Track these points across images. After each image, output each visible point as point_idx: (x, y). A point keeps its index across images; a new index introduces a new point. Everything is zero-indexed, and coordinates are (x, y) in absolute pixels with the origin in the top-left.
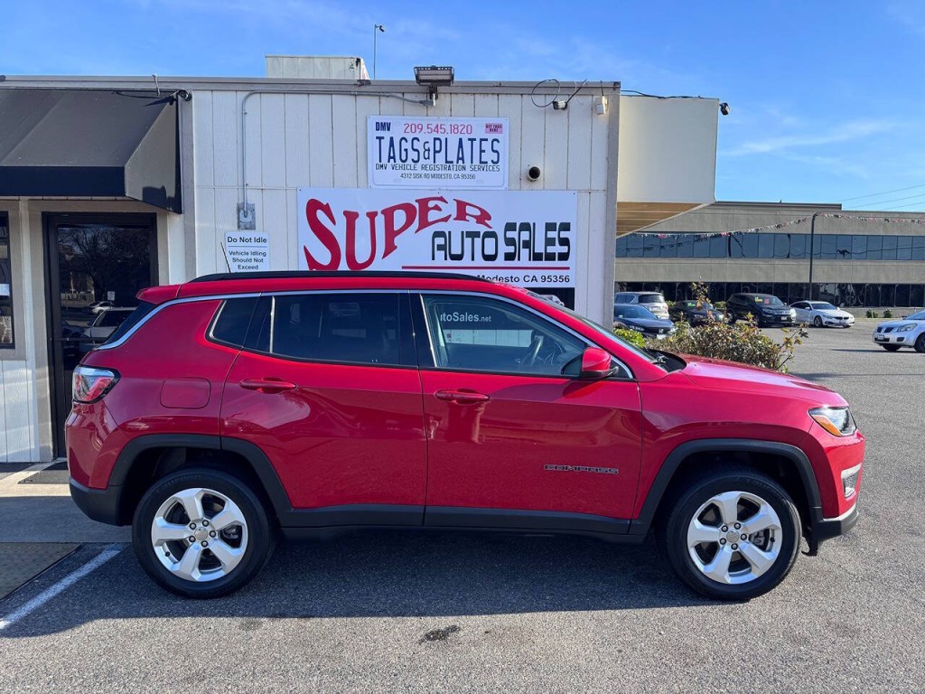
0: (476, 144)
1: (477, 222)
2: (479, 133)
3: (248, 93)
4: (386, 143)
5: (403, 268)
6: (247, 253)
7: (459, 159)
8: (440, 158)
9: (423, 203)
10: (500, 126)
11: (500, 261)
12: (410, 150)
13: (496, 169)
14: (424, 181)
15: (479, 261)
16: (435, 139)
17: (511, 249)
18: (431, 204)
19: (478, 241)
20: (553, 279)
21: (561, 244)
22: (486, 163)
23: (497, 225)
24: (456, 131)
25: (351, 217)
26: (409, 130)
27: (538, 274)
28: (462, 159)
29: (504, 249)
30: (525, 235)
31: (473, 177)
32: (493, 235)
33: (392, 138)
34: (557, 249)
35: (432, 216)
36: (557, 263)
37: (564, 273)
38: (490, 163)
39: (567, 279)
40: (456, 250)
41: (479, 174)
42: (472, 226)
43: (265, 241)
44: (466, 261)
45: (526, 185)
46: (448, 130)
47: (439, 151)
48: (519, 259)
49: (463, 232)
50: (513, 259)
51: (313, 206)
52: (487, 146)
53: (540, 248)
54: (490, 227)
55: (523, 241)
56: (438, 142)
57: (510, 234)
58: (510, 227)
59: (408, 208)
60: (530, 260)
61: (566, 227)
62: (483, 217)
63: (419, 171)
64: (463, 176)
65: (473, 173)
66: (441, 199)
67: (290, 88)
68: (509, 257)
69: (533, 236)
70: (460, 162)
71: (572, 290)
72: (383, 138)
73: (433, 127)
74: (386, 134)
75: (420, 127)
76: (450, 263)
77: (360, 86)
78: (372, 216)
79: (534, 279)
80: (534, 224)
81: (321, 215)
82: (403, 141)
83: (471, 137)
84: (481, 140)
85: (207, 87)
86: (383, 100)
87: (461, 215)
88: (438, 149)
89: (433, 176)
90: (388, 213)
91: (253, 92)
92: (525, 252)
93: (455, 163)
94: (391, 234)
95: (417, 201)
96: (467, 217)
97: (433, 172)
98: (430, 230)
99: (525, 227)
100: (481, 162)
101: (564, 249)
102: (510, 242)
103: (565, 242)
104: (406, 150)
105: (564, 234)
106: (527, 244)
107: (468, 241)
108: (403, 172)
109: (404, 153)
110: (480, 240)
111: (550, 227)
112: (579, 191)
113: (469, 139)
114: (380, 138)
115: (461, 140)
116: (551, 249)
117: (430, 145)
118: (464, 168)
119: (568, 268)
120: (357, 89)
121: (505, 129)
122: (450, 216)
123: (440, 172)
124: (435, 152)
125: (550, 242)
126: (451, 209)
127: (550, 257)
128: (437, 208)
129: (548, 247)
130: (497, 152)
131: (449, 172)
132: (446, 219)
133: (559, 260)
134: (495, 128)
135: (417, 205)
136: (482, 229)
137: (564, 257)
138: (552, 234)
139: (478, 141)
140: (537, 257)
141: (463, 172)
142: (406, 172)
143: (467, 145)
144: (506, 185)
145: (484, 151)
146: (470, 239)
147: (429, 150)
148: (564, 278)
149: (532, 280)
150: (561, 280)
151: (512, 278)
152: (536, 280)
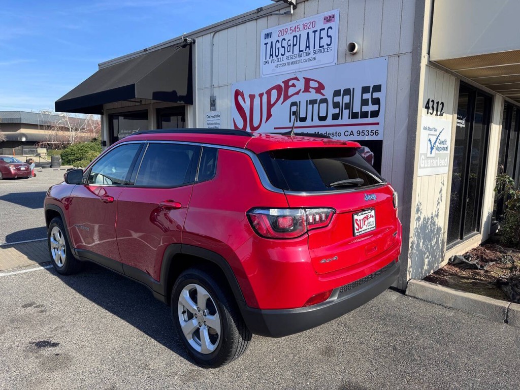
0: (317, 34)
1: (316, 93)
2: (320, 25)
3: (213, 33)
4: (269, 46)
5: (275, 128)
6: (213, 124)
7: (307, 47)
8: (296, 48)
9: (286, 82)
10: (333, 16)
11: (329, 121)
12: (281, 48)
13: (329, 50)
14: (287, 68)
15: (317, 122)
16: (294, 37)
17: (336, 111)
18: (290, 83)
19: (316, 106)
20: (366, 133)
21: (373, 104)
22: (323, 46)
23: (328, 93)
24: (306, 28)
25: (252, 97)
26: (280, 35)
27: (355, 129)
28: (309, 47)
29: (333, 111)
30: (347, 99)
31: (314, 59)
32: (325, 101)
33: (272, 42)
34: (371, 108)
35: (291, 91)
36: (369, 120)
37: (374, 128)
38: (326, 46)
39: (376, 133)
40: (303, 115)
41: (318, 56)
42: (313, 95)
43: (219, 116)
44: (308, 122)
45: (349, 59)
46: (301, 29)
47: (295, 45)
48: (342, 119)
49: (307, 101)
50: (337, 119)
51: (237, 93)
52: (324, 33)
53: (357, 108)
54: (323, 95)
55: (345, 103)
56: (295, 38)
57: (338, 99)
58: (337, 93)
59: (278, 88)
60: (349, 118)
61: (377, 88)
62: (320, 88)
63: (285, 61)
64: (309, 60)
65: (315, 55)
66: (296, 79)
67: (229, 24)
68: (335, 117)
69: (352, 99)
70: (308, 49)
71: (380, 143)
72: (267, 43)
73: (293, 29)
74: (269, 41)
75: (286, 30)
76: (299, 124)
77: (257, 13)
78: (261, 95)
79: (352, 133)
80: (353, 89)
81: (240, 98)
82: (278, 42)
83: (314, 29)
84: (321, 30)
85: (201, 34)
86: (269, 17)
87: (307, 89)
88: (295, 43)
89: (292, 63)
90: (269, 93)
91: (216, 32)
92: (346, 113)
93: (304, 51)
94: (270, 106)
95: (283, 82)
96: (311, 90)
97: (292, 60)
98: (289, 101)
99: (347, 92)
100: (320, 47)
101: (376, 108)
102: (336, 105)
103: (377, 101)
104: (278, 48)
105: (376, 95)
106: (348, 106)
107: (310, 107)
108: (276, 63)
109: (277, 50)
110: (317, 105)
111: (365, 90)
112: (390, 56)
113: (313, 32)
114: (266, 44)
115: (308, 33)
116: (365, 109)
117: (291, 42)
118: (309, 53)
119: (378, 124)
120: (256, 15)
121: (337, 18)
122: (300, 90)
123: (296, 59)
124: (294, 45)
125: (364, 102)
126: (301, 85)
127: (364, 115)
128: (294, 85)
129: (363, 107)
130: (330, 37)
131: (301, 58)
132: (297, 93)
133: (371, 117)
134: (329, 19)
135: (283, 85)
136: (319, 97)
137: (375, 114)
138: (367, 96)
139: (319, 31)
140: (354, 116)
141: (309, 57)
142: (279, 63)
143: (312, 35)
144: (336, 61)
145: (322, 38)
146: (311, 105)
147: (290, 45)
148: (374, 132)
149: (350, 134)
150: (372, 134)
151: (336, 133)
152: (353, 134)
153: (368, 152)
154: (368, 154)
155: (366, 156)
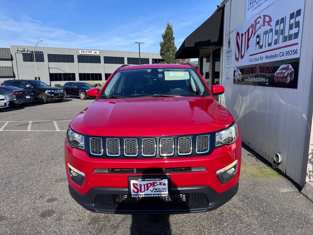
1: (268, 25)
11: (273, 46)
14: (256, 10)
15: (267, 47)
18: (257, 22)
20: (291, 53)
21: (296, 27)
23: (273, 23)
25: (242, 35)
27: (285, 50)
29: (275, 37)
30: (282, 26)
32: (271, 30)
34: (295, 30)
35: (257, 27)
36: (293, 41)
37: (295, 47)
40: (261, 44)
42: (267, 28)
43: (231, 51)
44: (263, 49)
48: (279, 43)
49: (264, 32)
50: (276, 43)
51: (238, 34)
54: (271, 26)
55: (281, 30)
57: (277, 27)
58: (277, 23)
59: (252, 26)
60: (282, 42)
61: (299, 13)
62: (270, 21)
63: (256, 6)
64: (266, 0)
66: (260, 17)
69: (284, 26)
76: (259, 51)
78: (246, 33)
80: (286, 17)
81: (238, 37)
87: (264, 23)
89: (259, 6)
90: (248, 31)
92: (281, 37)
94: (248, 40)
95: (254, 21)
96: (266, 24)
97: (258, 4)
98: (256, 35)
99: (282, 20)
101: (297, 30)
102: (276, 33)
103: (298, 24)
105: (297, 19)
106: (282, 32)
107: (265, 37)
110: (268, 34)
111: (292, 16)
119: (297, 44)
122: (261, 25)
123: (260, 3)
125: (291, 27)
126: (262, 21)
127: (290, 37)
128: (259, 22)
129: (290, 31)
132: (260, 28)
133: (294, 39)
135: (254, 24)
136: (269, 28)
137: (296, 35)
138: (293, 21)
140: (285, 39)
142: (253, 8)
146: (265, 35)
148: (295, 51)
149: (283, 55)
150: (294, 53)
151: (276, 55)
152: (284, 55)
153: (291, 69)
154: (291, 70)
155: (289, 72)
